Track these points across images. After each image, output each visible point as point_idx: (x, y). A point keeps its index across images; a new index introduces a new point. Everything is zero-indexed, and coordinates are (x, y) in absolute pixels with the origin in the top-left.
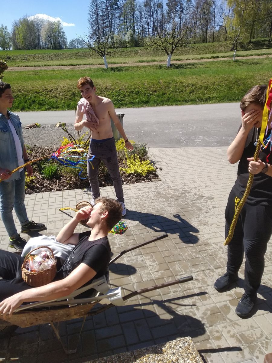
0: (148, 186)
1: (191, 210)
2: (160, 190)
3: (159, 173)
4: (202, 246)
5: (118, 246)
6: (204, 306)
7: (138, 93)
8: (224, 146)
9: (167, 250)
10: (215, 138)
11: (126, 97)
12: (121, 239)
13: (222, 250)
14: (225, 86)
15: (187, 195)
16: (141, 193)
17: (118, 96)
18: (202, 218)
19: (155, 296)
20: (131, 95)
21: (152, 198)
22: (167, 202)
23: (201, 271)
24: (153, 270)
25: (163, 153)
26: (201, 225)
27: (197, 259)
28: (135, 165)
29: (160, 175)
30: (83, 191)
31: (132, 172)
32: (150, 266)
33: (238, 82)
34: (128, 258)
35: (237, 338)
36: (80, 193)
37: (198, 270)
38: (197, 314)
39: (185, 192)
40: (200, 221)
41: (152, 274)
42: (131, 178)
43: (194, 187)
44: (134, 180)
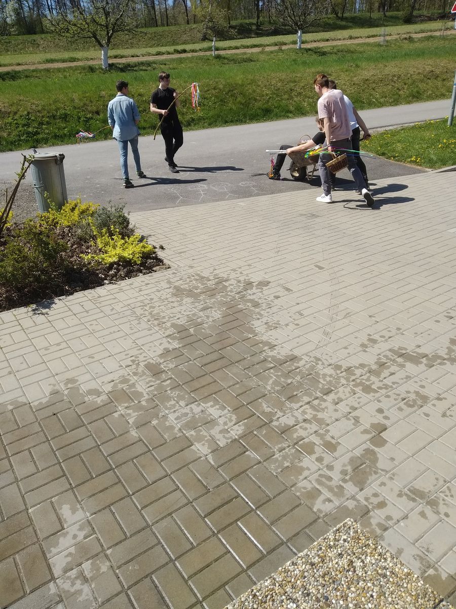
0: (153, 281)
1: (244, 308)
2: (177, 284)
3: (161, 254)
4: (288, 363)
5: (147, 397)
6: (337, 459)
7: (65, 118)
8: (246, 197)
9: (236, 384)
10: (227, 185)
11: (44, 126)
12: (147, 383)
13: (320, 363)
14: (213, 98)
15: (226, 284)
16: (146, 295)
17: (28, 125)
18: (266, 318)
19: (252, 467)
20: (52, 121)
21: (170, 300)
22: (199, 303)
23: (305, 405)
24: (228, 422)
25: (153, 219)
26: (271, 330)
27: (289, 386)
28: (114, 247)
29: (164, 257)
30: (30, 309)
31: (115, 259)
32: (220, 417)
33: (232, 91)
34: (176, 414)
35: (406, 495)
36: (25, 315)
37: (301, 404)
38: (332, 477)
39: (220, 281)
40: (266, 324)
41: (229, 430)
42: (115, 271)
43: (231, 270)
44: (122, 273)
